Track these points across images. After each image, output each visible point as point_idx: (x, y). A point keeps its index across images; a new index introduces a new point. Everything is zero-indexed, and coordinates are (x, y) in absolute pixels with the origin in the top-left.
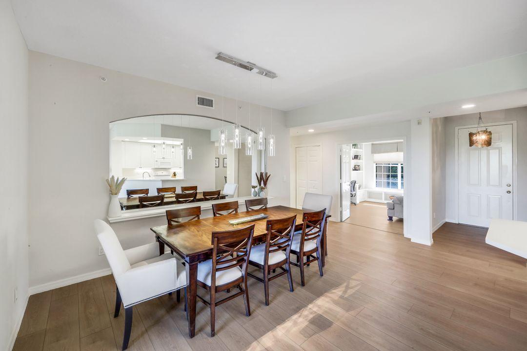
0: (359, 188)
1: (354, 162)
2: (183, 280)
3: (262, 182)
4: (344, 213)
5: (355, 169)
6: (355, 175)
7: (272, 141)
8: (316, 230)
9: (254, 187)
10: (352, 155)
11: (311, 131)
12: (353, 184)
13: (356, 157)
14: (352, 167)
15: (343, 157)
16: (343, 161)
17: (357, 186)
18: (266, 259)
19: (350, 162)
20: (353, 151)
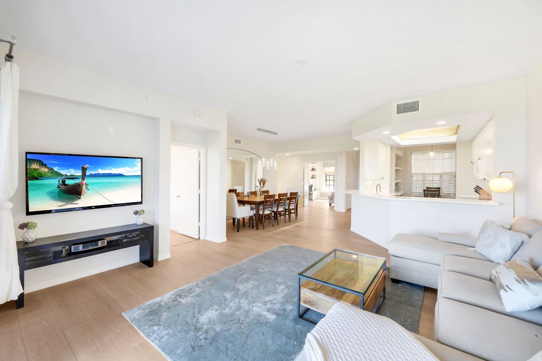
0: (315, 190)
1: (312, 173)
2: (252, 213)
3: (262, 184)
4: (305, 202)
5: (312, 178)
6: (312, 182)
7: (275, 163)
8: (294, 200)
9: (258, 187)
10: (311, 168)
11: (287, 154)
12: (311, 187)
13: (313, 170)
14: (311, 176)
15: (305, 169)
16: (305, 172)
17: (313, 188)
18: (277, 209)
19: (309, 173)
20: (311, 166)
